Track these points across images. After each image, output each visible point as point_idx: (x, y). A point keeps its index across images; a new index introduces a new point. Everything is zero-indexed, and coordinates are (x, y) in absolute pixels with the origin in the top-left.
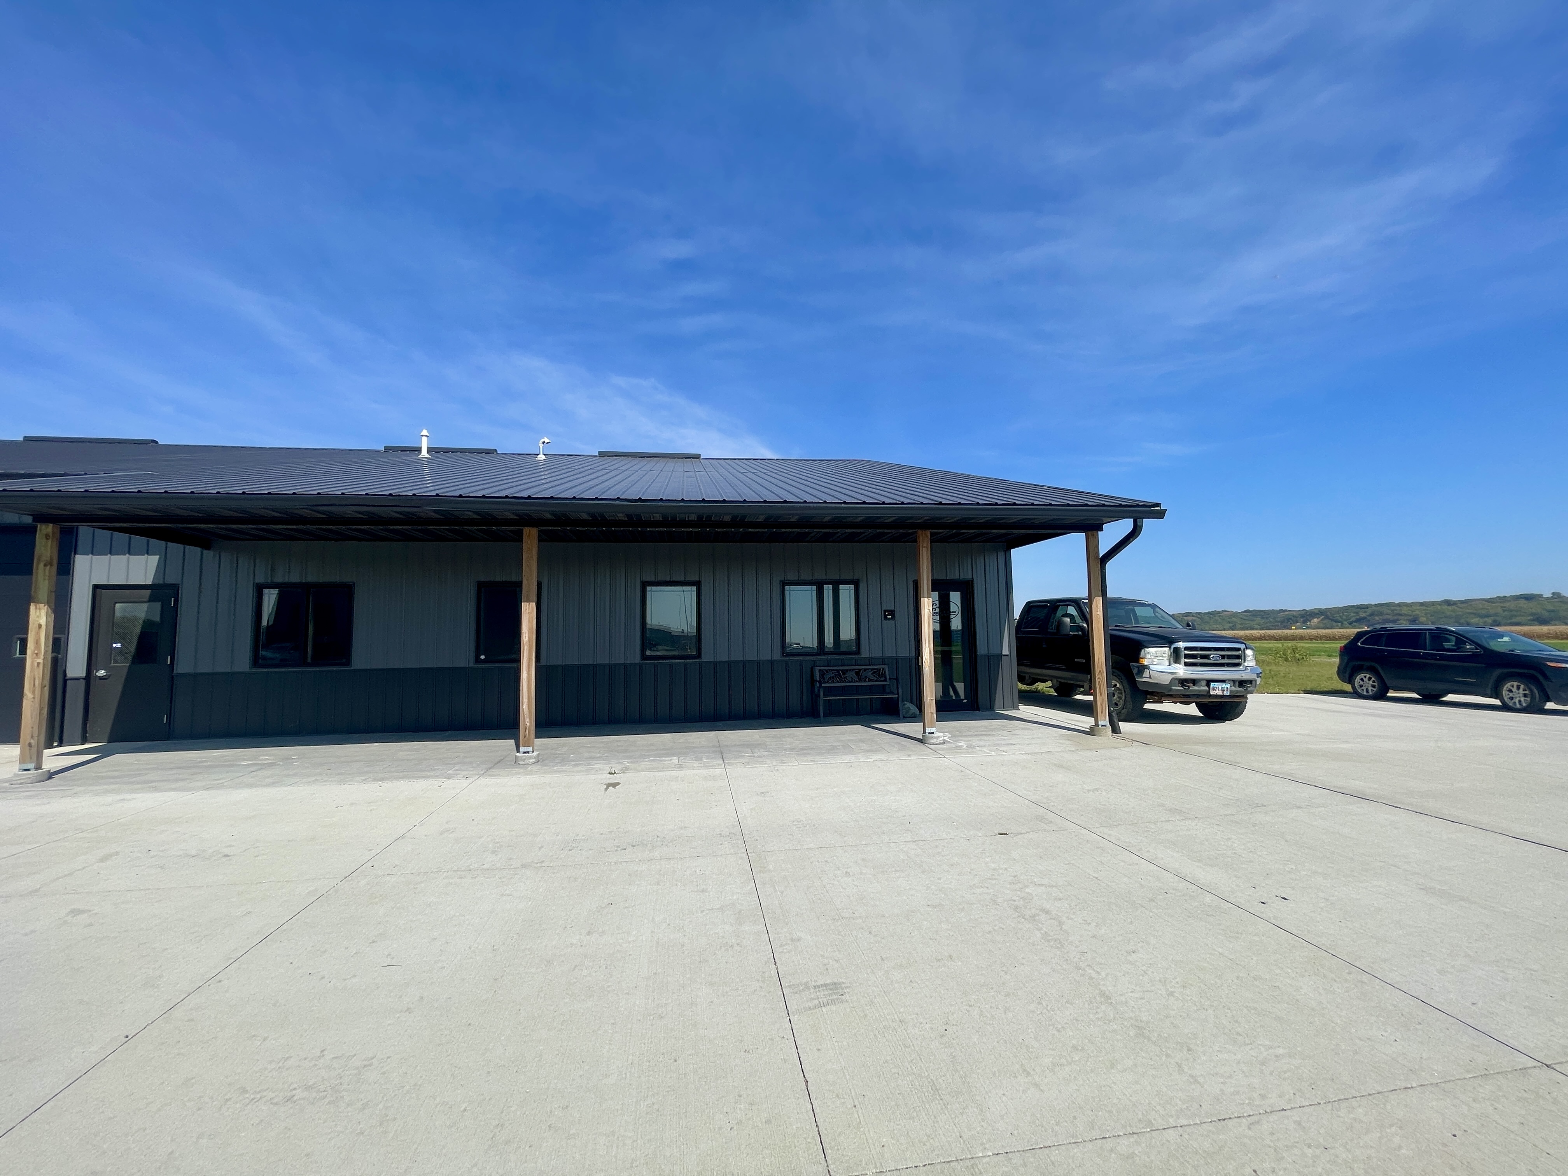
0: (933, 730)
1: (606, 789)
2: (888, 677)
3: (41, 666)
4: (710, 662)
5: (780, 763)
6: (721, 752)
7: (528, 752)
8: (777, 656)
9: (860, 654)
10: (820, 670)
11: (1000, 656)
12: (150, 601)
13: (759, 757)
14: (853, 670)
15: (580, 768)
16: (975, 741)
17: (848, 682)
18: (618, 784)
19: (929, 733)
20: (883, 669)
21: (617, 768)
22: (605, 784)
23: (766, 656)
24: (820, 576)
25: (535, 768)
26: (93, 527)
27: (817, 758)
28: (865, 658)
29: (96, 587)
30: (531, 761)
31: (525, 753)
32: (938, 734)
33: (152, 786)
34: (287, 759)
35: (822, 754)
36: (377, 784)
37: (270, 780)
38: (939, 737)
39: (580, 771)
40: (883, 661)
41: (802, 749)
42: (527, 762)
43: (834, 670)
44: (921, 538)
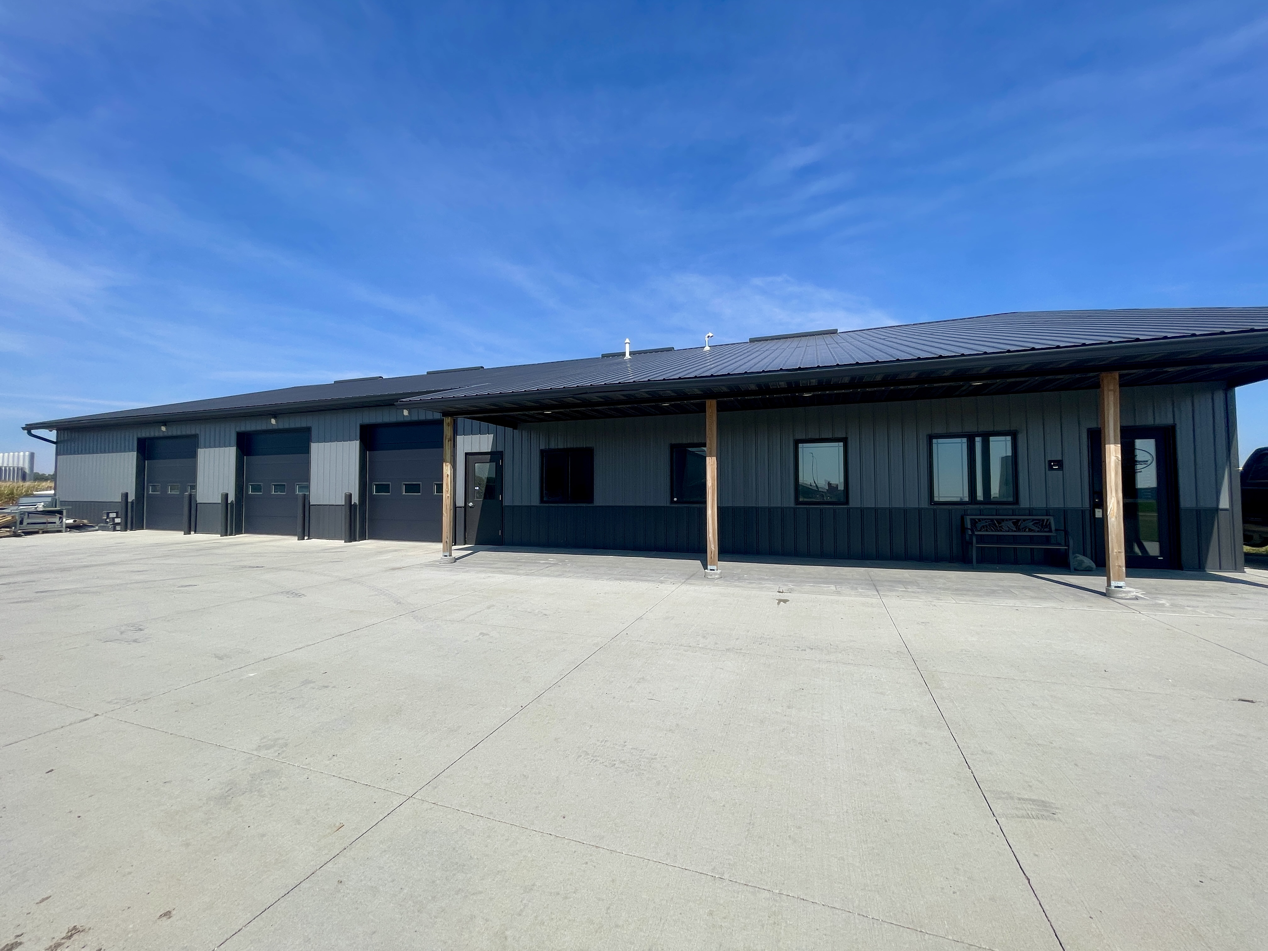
0: (1121, 584)
1: (779, 603)
2: (1053, 528)
3: (449, 498)
4: (857, 508)
5: (936, 600)
6: (874, 585)
7: (714, 570)
8: (925, 504)
9: (1018, 504)
10: (971, 519)
11: (1216, 510)
12: (490, 462)
13: (913, 592)
14: (1010, 520)
15: (754, 585)
16: (1181, 601)
17: (1004, 531)
18: (788, 601)
19: (1116, 587)
20: (1047, 520)
21: (784, 588)
22: (777, 600)
23: (913, 504)
24: (970, 428)
25: (720, 582)
26: (464, 417)
27: (975, 599)
28: (1025, 509)
29: (466, 454)
30: (716, 576)
31: (711, 570)
32: (1128, 589)
33: (501, 570)
34: (563, 561)
35: (981, 596)
36: (618, 582)
37: (558, 573)
38: (1130, 592)
39: (754, 588)
40: (1047, 512)
41: (957, 590)
42: (713, 576)
43: (988, 519)
44: (1105, 382)
